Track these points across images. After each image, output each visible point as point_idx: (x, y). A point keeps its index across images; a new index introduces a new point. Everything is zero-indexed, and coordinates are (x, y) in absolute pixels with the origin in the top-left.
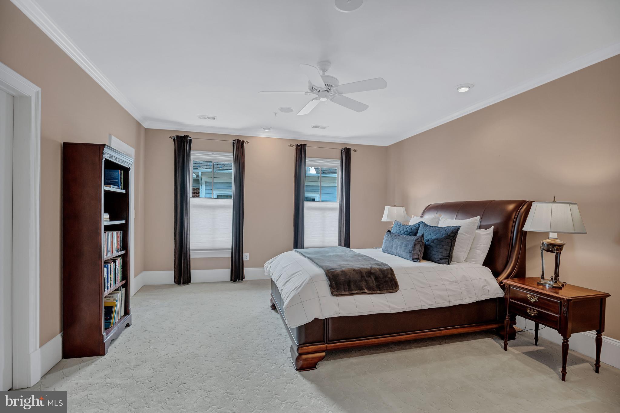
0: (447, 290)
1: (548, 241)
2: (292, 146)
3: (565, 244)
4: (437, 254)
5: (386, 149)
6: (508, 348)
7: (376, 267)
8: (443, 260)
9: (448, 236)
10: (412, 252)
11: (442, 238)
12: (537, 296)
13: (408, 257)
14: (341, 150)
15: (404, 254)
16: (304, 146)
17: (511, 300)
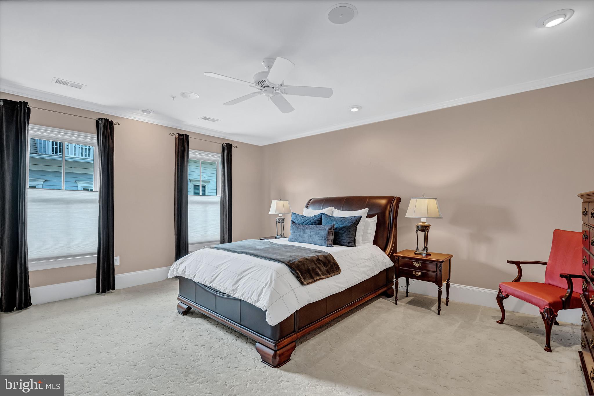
0: (366, 266)
1: (420, 224)
2: (173, 135)
3: (430, 226)
4: (346, 239)
5: (261, 149)
6: (398, 302)
7: (319, 254)
8: (351, 243)
9: (354, 224)
10: (327, 239)
11: (349, 225)
12: (420, 262)
13: (323, 243)
14: (222, 145)
15: (319, 242)
16: (187, 136)
17: (400, 268)
